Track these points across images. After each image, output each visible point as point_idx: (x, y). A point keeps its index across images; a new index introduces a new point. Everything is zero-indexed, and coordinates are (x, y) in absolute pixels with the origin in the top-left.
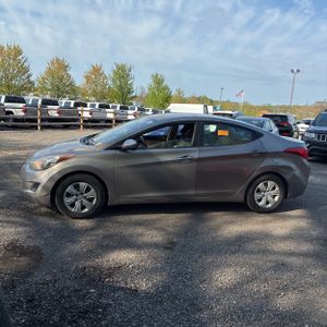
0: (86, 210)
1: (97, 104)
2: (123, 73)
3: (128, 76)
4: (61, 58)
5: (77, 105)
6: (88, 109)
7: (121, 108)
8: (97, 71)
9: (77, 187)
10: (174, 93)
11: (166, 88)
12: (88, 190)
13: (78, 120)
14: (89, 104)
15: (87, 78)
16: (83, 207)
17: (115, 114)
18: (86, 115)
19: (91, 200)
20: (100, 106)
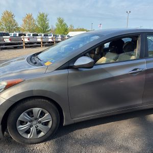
0: (42, 134)
1: (32, 34)
2: (43, 18)
3: (46, 19)
4: (9, 11)
5: (20, 35)
6: (27, 37)
7: (44, 35)
8: (29, 17)
9: (31, 113)
10: (69, 27)
11: (65, 24)
12: (42, 114)
13: (22, 43)
14: (27, 34)
15: (25, 21)
16: (39, 132)
17: (42, 38)
18: (26, 40)
19: (46, 124)
20: (33, 35)
